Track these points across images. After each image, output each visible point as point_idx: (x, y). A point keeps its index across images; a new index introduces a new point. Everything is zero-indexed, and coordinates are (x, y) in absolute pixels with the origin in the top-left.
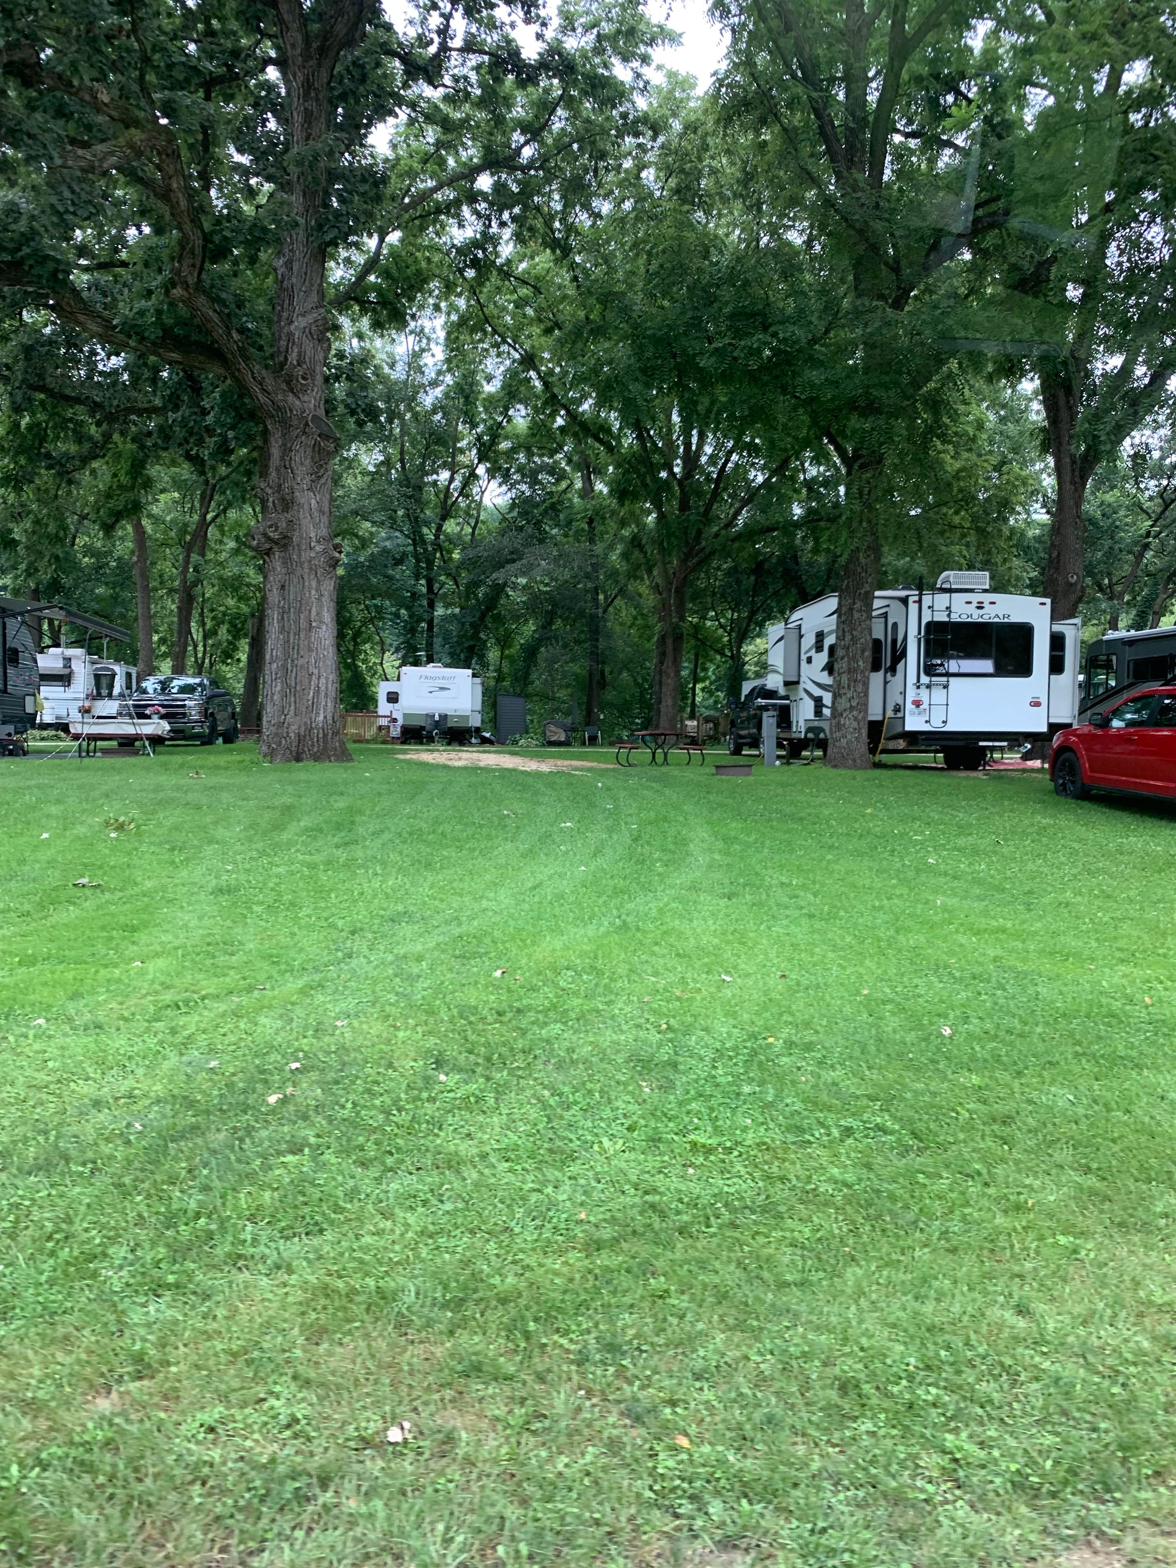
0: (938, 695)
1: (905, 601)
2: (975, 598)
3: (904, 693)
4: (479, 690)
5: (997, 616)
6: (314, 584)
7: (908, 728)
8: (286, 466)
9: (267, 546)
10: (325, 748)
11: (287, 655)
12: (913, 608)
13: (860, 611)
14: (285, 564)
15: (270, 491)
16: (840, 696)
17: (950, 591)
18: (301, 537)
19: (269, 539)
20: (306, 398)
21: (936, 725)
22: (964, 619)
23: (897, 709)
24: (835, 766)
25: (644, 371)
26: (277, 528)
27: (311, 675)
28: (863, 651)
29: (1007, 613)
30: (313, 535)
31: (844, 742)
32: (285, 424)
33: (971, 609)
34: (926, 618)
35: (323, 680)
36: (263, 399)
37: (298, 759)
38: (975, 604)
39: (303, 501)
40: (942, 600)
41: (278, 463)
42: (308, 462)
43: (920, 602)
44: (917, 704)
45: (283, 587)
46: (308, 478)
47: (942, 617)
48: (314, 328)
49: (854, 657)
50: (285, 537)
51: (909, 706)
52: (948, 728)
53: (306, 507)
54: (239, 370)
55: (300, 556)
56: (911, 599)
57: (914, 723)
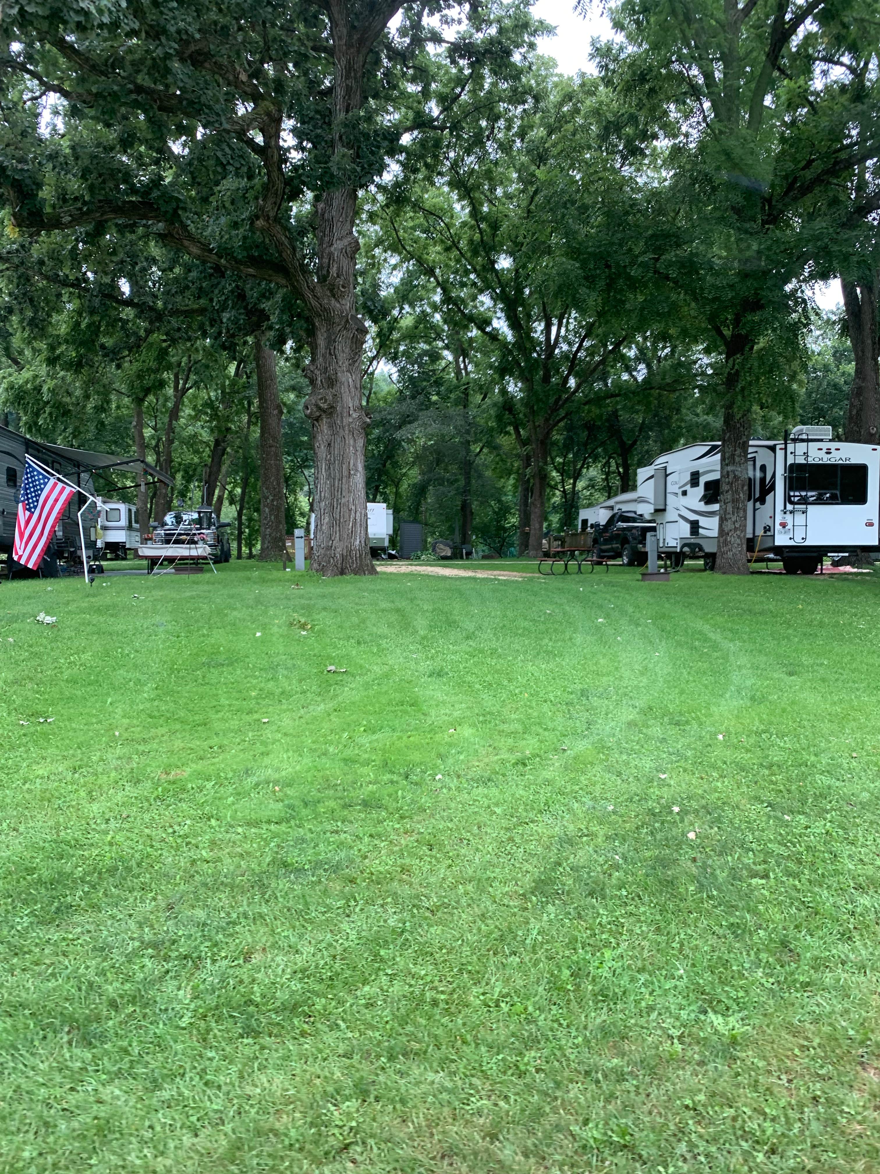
0: (800, 519)
1: (773, 449)
2: (825, 445)
3: (773, 517)
4: (391, 517)
5: (841, 459)
6: (352, 442)
7: (777, 543)
8: (332, 353)
9: (318, 414)
10: (361, 565)
11: (332, 495)
12: (780, 454)
13: (740, 456)
14: (331, 426)
15: (318, 373)
16: (726, 520)
17: (808, 441)
18: (343, 407)
19: (319, 408)
20: (344, 302)
21: (798, 541)
22: (817, 461)
23: (767, 529)
24: (724, 573)
25: (586, 278)
26: (326, 401)
27: (350, 510)
28: (743, 486)
29: (848, 456)
30: (351, 405)
31: (730, 554)
32: (330, 322)
33: (822, 454)
34: (790, 461)
35: (358, 514)
36: (314, 302)
37: (342, 573)
38: (825, 450)
39: (343, 379)
40: (801, 447)
41: (323, 351)
42: (347, 350)
43: (785, 449)
44: (784, 525)
45: (329, 445)
46: (347, 363)
47: (801, 460)
48: (349, 249)
49: (736, 491)
50: (332, 407)
51: (778, 527)
52: (807, 543)
53: (346, 384)
54: (298, 281)
55: (342, 422)
56: (778, 447)
57: (781, 540)
